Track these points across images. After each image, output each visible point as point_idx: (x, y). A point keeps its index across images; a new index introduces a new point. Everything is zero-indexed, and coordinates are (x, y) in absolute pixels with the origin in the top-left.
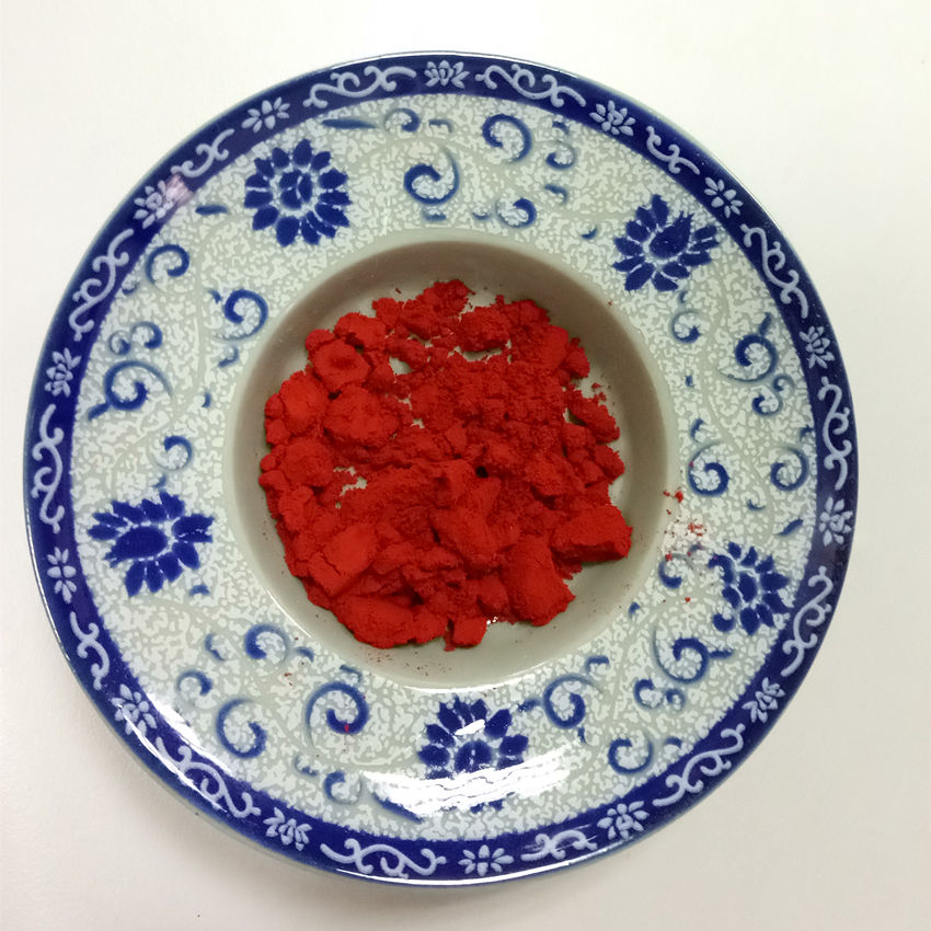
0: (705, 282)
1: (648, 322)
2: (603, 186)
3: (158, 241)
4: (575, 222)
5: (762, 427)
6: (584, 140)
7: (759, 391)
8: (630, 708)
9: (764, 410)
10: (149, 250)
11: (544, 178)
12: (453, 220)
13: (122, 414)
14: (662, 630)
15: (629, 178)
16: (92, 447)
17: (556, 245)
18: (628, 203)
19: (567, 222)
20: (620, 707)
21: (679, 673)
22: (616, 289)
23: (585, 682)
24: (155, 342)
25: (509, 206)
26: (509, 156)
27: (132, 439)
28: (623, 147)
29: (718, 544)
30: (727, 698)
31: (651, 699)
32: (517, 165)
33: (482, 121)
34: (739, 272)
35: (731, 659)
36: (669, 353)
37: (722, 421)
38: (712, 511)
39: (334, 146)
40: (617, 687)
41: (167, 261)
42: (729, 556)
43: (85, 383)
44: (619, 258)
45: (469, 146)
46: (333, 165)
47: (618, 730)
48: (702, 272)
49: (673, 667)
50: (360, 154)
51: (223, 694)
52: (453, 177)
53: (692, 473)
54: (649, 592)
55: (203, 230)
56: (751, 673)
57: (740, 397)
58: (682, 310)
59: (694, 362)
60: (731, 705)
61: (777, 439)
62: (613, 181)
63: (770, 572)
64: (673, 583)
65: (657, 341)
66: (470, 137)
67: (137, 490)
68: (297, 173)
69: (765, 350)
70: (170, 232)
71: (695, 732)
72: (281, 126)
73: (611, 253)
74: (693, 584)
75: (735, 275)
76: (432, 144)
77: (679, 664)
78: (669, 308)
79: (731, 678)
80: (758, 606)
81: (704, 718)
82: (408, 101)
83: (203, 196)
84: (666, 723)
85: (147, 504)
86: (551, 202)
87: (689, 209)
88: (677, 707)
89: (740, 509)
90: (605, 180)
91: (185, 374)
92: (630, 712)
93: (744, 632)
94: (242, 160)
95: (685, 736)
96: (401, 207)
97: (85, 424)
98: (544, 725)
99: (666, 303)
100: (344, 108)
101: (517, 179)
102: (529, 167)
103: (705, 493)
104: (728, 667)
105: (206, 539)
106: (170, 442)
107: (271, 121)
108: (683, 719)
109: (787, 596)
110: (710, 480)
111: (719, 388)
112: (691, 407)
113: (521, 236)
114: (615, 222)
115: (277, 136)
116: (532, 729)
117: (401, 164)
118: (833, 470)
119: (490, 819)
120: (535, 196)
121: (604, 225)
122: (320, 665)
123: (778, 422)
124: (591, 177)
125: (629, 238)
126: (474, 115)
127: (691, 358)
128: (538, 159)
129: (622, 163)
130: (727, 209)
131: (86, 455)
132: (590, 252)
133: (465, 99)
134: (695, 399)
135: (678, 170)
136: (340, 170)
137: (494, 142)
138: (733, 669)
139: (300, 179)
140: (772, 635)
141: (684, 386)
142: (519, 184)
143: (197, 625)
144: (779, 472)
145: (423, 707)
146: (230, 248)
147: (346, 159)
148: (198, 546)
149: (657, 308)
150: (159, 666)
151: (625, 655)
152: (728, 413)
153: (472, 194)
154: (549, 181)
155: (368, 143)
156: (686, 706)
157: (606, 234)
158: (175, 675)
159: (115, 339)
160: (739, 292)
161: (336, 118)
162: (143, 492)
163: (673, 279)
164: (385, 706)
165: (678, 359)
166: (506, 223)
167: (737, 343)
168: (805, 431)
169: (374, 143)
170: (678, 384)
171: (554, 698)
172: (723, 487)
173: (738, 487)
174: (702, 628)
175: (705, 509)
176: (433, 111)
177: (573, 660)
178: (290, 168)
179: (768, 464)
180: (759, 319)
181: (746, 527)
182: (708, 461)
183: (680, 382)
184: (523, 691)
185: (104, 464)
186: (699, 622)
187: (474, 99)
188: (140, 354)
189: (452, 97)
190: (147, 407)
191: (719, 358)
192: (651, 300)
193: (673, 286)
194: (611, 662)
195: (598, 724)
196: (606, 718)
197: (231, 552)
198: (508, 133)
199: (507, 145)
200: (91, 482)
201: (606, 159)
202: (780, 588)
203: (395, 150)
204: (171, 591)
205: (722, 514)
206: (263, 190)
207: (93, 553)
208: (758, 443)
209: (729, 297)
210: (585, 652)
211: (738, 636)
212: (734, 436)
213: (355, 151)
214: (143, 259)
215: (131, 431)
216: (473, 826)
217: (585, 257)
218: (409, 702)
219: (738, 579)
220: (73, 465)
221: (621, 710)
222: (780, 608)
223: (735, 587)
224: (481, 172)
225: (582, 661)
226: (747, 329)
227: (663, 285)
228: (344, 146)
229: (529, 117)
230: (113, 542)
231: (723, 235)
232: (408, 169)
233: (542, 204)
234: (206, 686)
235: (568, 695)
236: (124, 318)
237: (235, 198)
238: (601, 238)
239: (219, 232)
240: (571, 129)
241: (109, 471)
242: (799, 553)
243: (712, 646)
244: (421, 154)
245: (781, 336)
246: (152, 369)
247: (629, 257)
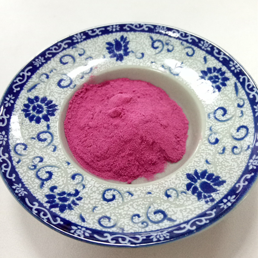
0: (190, 200)
1: (174, 180)
2: (227, 164)
3: (195, 48)
4: (212, 157)
5: (127, 216)
6: (244, 156)
7: (142, 216)
8: (36, 154)
9: (134, 217)
10: (193, 47)
11: (228, 146)
12: (209, 121)
13: (151, 43)
14: (58, 170)
15: (232, 172)
16: (143, 37)
17: (203, 151)
18: (221, 173)
19: (212, 154)
20: (37, 151)
21: (41, 171)
22: (187, 170)
23: (49, 144)
24: (169, 51)
25: (216, 136)
26: (234, 134)
27: (144, 46)
28: (244, 168)
29: (83, 194)
30: (26, 181)
31: (36, 160)
32: (231, 137)
33: (245, 125)
34: (195, 211)
35: (39, 187)
36: (161, 187)
37: (132, 203)
38: (96, 194)
39: (229, 87)
40: (44, 152)
41: (190, 51)
42: (78, 197)
43: (158, 35)
44: (199, 171)
45: (235, 122)
46: (223, 88)
47: (30, 148)
48: (195, 199)
49: (44, 170)
50: (227, 94)
51: (77, 58)
52: (224, 120)
53: (113, 190)
54: (72, 169)
55: (199, 59)
56: (31, 191)
57: (140, 210)
58: (179, 192)
59: (156, 195)
60: (23, 181)
61: (121, 220)
62: (230, 167)
63: (67, 208)
64: (73, 177)
65: (166, 183)
66: (239, 122)
67: (131, 47)
68: (219, 79)
69: (160, 219)
70: (198, 50)
71: (18, 168)
72: (232, 72)
73: (201, 169)
74: (71, 183)
75: (193, 209)
76: (234, 112)
77: (44, 172)
78: (179, 187)
79: (32, 185)
80: (55, 201)
81: (22, 172)
82: (247, 103)
83: (209, 57)
84: (26, 162)
85: (128, 48)
86: (219, 149)
87: (221, 193)
88: (30, 167)
89: (95, 203)
90: (229, 165)
91: (160, 57)
92: (34, 153)
93: (47, 194)
94: (220, 64)
95: (19, 165)
96: (212, 106)
97: (149, 35)
98: (40, 129)
99: (181, 186)
100: (241, 86)
101: (226, 138)
102: (231, 141)
103: (104, 194)
104: (37, 185)
105: (117, 60)
106: (143, 54)
107: (233, 68)
108: (25, 166)
109: (56, 210)
110: (109, 196)
111: (145, 203)
112: (139, 193)
113: (205, 141)
114: (213, 169)
115: (229, 71)
116: (41, 126)
117: (226, 105)
118: (103, 235)
119: (20, 107)
120: (220, 144)
121: (212, 166)
122: (78, 80)
123: (128, 221)
124: (230, 160)
125: (207, 174)
126: (247, 122)
127: (158, 194)
128: (234, 143)
129: (237, 169)
130: (223, 204)
131: (141, 36)
132: (201, 162)
133: (252, 118)
134: (142, 194)
135: (237, 186)
136: (221, 90)
137: (238, 130)
138: (35, 186)
139: (217, 80)
140: (42, 201)
141: (147, 191)
142: (224, 139)
143: (96, 56)
144: (106, 219)
145: (58, 101)
146: (195, 66)
147: (225, 91)
148: (115, 58)
149: (179, 183)
150: (88, 46)
151: (54, 157)
152: (134, 205)
153: (219, 126)
154: (226, 148)
155: (231, 95)
156: (28, 169)
157: (208, 167)
158: (85, 49)
159: (169, 41)
160: (186, 211)
161: (238, 85)
162: (131, 48)
163: (191, 189)
164: (62, 92)
165: (158, 190)
166: (209, 136)
167: (164, 210)
168: (123, 230)
169: (232, 97)
170: (148, 189)
171: (48, 134)
172: (105, 199)
173: (104, 205)
174: (54, 182)
175: (97, 192)
176: (245, 110)
177: (57, 142)
178: (220, 77)
179: (111, 216)
180: (174, 218)
181: (87, 204)
182: (116, 196)
183: (149, 190)
184: (53, 127)
185: (138, 39)
186: (56, 182)
187: (252, 120)
188: (166, 47)
189: (252, 114)
190: (152, 49)
191: (158, 204)
192: (182, 182)
193: (188, 189)
194: (53, 152)
195: (34, 143)
196: (35, 146)
197: (112, 65)
198: (242, 133)
199: (238, 133)
200: (134, 37)
201: (238, 164)
202: (60, 209)
203: (230, 103)
204: (105, 51)
205: (94, 197)
206: (212, 71)
207: (117, 36)
208: (120, 214)
209: (184, 208)
210: (59, 146)
211: (47, 191)
212: (125, 206)
213: (228, 93)
214: (190, 45)
215: (146, 46)
216: (20, 102)
217: (199, 160)
218: (61, 98)
219: (68, 197)
220: (139, 32)
221: (36, 151)
222: (51, 207)
223: (65, 196)
224: (227, 127)
225: (56, 144)
226: (169, 214)
227: (189, 186)
228: (229, 89)
229: (250, 138)
230: (119, 40)
231: (211, 204)
232: (224, 107)
233: (217, 146)
234: (80, 55)
235: (47, 138)
236: (175, 43)
237: (209, 65)
238: (206, 165)
239: (199, 63)
240: (248, 151)
241: (137, 41)
242: (71, 218)
243: (46, 183)
244: (230, 110)
245: (166, 225)
246: (162, 50)
247: (199, 175)
